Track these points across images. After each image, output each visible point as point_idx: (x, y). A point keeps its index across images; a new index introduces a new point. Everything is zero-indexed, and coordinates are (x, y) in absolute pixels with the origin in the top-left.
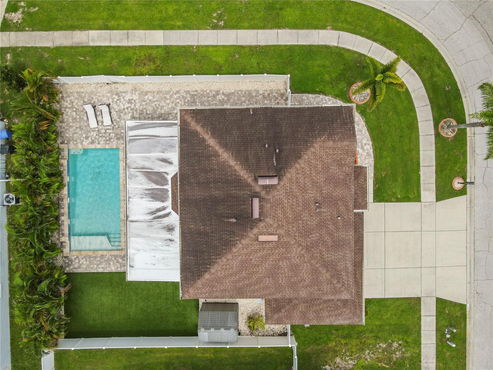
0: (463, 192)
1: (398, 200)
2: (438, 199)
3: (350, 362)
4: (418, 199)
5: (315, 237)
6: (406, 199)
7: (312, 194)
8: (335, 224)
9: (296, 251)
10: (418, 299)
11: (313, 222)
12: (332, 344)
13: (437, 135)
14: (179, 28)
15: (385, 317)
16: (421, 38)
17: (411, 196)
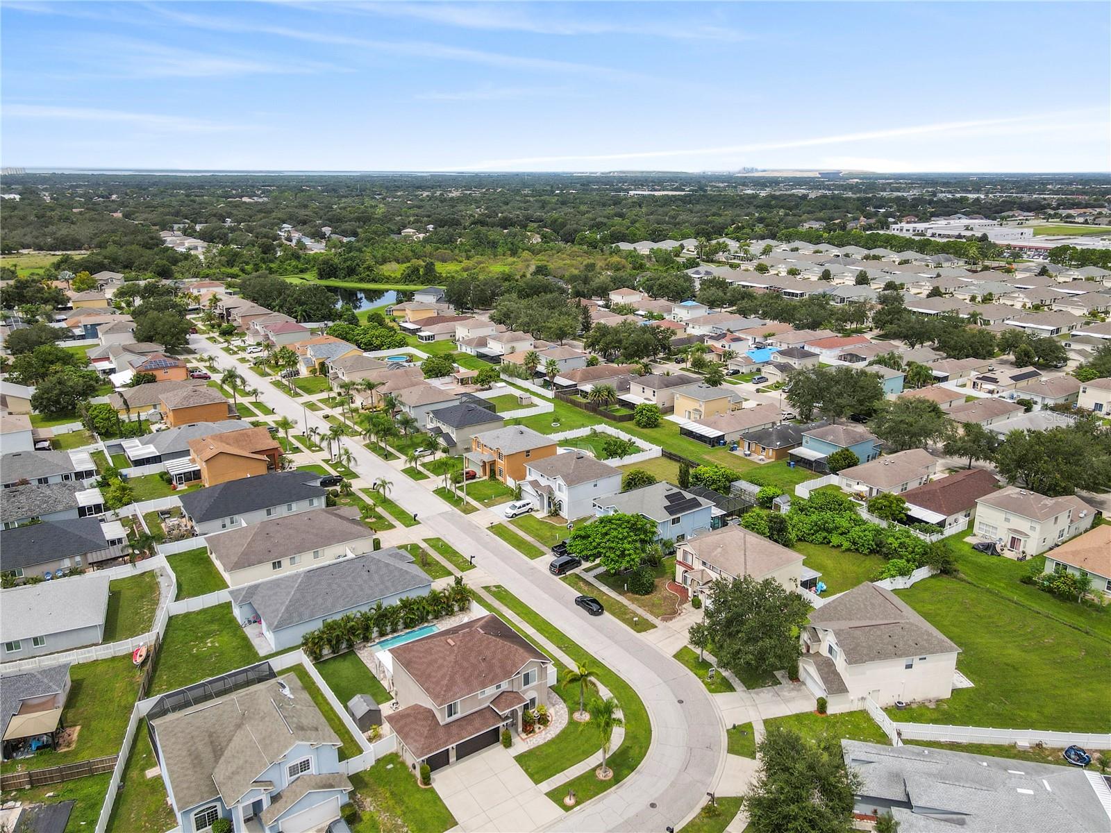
0: (567, 808)
1: (526, 771)
2: (546, 794)
3: (372, 808)
4: (537, 782)
5: (465, 664)
6: (531, 776)
7: (488, 653)
8: (479, 675)
9: (452, 658)
10: (456, 824)
11: (473, 660)
12: (381, 790)
13: (594, 770)
14: (545, 636)
15: (426, 808)
16: (649, 731)
17: (536, 777)
